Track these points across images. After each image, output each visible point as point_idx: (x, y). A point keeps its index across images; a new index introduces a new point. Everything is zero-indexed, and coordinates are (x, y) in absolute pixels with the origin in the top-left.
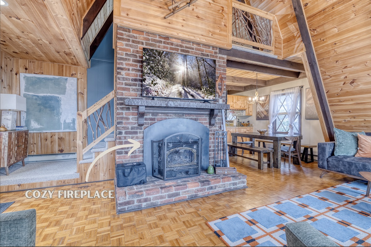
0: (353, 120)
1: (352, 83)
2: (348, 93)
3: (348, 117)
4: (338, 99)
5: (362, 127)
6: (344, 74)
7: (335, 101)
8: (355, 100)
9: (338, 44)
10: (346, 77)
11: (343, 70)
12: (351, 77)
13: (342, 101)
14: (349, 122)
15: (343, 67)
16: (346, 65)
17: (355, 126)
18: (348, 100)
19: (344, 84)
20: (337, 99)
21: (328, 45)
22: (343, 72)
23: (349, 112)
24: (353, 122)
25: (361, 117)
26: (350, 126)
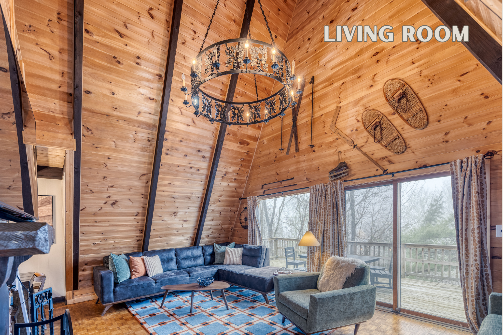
0: (104, 242)
1: (113, 204)
2: (106, 214)
3: (99, 239)
4: (94, 219)
5: (110, 249)
6: (109, 193)
7: (89, 221)
8: (112, 221)
9: (111, 160)
10: (109, 197)
11: (109, 189)
12: (114, 197)
13: (97, 221)
14: (99, 244)
15: (110, 185)
16: (113, 185)
17: (104, 249)
18: (105, 221)
19: (105, 203)
20: (92, 219)
21: (100, 156)
22: (108, 190)
23: (101, 234)
24: (102, 244)
25: (112, 239)
26: (98, 249)
